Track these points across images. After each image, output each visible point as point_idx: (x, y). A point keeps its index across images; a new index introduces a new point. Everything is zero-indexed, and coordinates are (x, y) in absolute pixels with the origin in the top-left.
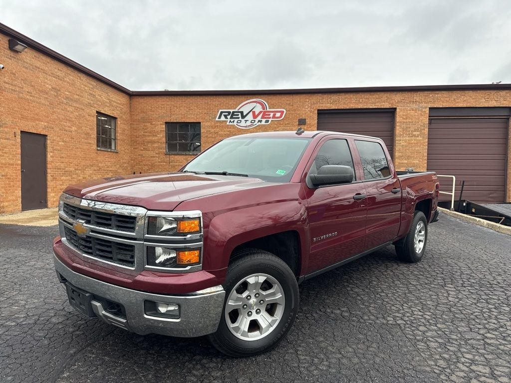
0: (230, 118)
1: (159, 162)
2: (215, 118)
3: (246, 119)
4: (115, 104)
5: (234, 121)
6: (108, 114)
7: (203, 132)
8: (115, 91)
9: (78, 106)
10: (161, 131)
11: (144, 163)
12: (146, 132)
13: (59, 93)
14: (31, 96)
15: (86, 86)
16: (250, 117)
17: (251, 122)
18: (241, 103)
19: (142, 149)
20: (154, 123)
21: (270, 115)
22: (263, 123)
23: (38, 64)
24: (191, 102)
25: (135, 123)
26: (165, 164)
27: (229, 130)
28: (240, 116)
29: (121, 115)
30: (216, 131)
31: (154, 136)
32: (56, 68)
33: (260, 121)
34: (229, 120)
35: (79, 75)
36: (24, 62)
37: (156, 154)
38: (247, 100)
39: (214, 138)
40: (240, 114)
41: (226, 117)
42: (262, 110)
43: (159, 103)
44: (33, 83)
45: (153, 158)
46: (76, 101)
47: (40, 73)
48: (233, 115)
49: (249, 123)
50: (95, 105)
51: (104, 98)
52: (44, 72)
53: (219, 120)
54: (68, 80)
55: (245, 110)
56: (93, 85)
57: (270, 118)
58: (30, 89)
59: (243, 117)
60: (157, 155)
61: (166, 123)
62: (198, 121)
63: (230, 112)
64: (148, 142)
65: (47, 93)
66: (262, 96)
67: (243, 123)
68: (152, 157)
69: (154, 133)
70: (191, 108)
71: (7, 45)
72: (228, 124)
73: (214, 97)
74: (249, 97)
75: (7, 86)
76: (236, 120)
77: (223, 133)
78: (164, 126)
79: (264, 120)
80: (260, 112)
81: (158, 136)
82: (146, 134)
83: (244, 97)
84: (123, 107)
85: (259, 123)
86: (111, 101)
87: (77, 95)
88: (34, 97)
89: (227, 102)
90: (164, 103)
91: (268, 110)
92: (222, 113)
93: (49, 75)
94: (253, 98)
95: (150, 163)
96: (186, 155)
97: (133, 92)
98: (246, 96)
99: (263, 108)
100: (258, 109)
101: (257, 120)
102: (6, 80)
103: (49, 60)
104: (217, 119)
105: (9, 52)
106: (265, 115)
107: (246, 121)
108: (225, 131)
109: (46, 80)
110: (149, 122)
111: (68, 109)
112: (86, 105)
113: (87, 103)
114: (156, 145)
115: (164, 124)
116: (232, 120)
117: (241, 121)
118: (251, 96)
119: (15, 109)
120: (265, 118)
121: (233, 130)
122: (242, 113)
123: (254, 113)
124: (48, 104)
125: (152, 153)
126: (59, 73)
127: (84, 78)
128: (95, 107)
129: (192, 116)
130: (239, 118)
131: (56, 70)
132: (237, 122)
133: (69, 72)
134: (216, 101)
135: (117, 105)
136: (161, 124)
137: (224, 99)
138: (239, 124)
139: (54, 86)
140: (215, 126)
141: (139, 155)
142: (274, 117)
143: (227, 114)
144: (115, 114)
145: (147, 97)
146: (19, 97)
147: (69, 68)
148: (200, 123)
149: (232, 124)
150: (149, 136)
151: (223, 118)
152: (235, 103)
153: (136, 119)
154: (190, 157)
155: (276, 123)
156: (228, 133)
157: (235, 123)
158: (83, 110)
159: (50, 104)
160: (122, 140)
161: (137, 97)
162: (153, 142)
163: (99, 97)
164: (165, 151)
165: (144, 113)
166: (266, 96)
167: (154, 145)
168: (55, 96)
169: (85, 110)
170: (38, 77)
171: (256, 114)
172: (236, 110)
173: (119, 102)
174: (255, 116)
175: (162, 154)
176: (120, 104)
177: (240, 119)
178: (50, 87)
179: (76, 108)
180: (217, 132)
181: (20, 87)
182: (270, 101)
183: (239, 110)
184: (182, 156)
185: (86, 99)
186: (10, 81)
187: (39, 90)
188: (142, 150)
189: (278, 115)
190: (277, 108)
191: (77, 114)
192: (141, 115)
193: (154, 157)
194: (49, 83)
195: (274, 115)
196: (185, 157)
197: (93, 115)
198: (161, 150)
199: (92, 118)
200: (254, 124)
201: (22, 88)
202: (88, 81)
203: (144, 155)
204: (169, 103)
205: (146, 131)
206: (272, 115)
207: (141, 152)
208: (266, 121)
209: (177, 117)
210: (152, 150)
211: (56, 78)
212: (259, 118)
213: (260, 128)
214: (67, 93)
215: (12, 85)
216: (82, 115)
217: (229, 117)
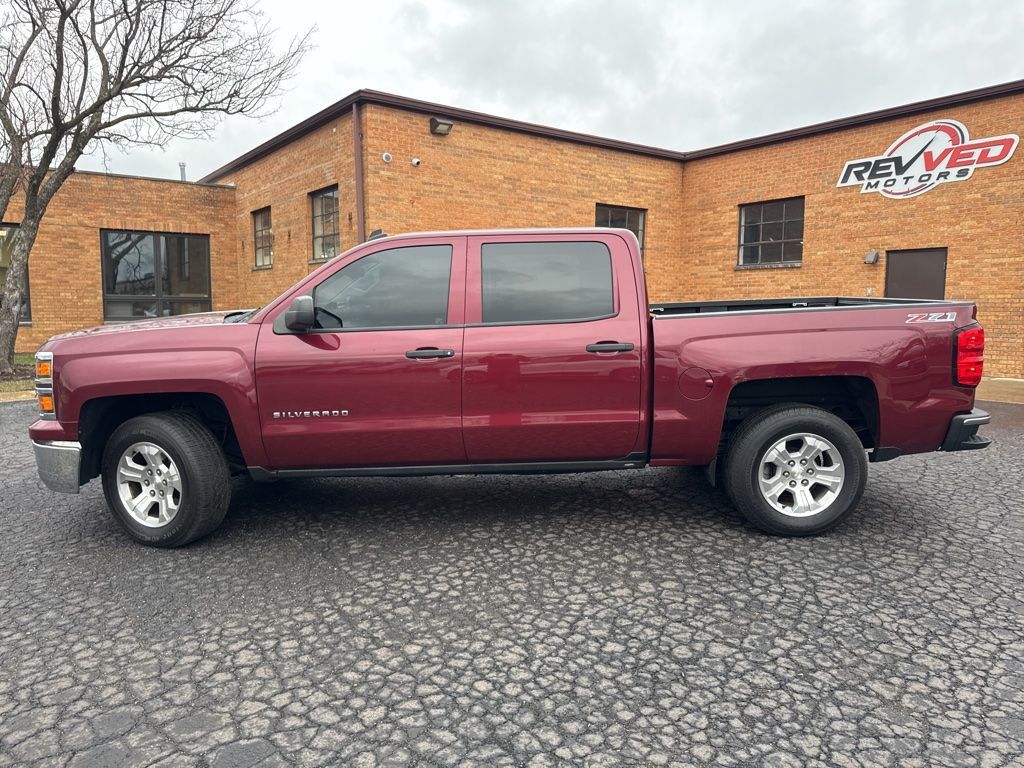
0: (869, 178)
1: (723, 286)
2: (836, 182)
3: (907, 174)
4: (642, 184)
5: (877, 184)
6: (625, 205)
7: (808, 218)
8: (644, 160)
9: (555, 200)
10: (730, 223)
11: (699, 289)
12: (705, 229)
13: (518, 184)
14: (466, 197)
15: (574, 163)
16: (918, 168)
17: (920, 181)
18: (898, 137)
19: (697, 261)
20: (719, 209)
21: (971, 155)
22: (952, 177)
23: (479, 145)
24: (789, 154)
25: (688, 214)
26: (733, 289)
27: (864, 205)
28: (893, 169)
29: (658, 202)
30: (836, 212)
31: (717, 235)
32: (512, 145)
33: (944, 175)
34: (865, 182)
35: (561, 147)
36: (455, 147)
37: (720, 270)
38: (912, 127)
39: (832, 227)
40: (893, 164)
41: (859, 176)
42: (950, 145)
43: (729, 168)
44: (469, 177)
45: (713, 279)
46: (551, 192)
47: (483, 160)
48: (875, 169)
49: (914, 184)
50: (594, 194)
51: (615, 177)
52: (491, 155)
53: (844, 185)
54: (536, 160)
55: (906, 153)
56: (589, 159)
57: (971, 163)
58: (465, 186)
59: (900, 169)
60: (721, 273)
61: (741, 206)
62: (799, 194)
63: (870, 163)
64: (708, 248)
65: (494, 188)
66: (952, 111)
67: (900, 186)
68: (712, 277)
69: (717, 230)
70: (788, 167)
71: (427, 129)
72: (863, 191)
73: (837, 134)
74: (918, 118)
75: (427, 187)
76: (883, 180)
77: (850, 214)
78: (736, 213)
79: (954, 171)
80: (946, 152)
81: (725, 234)
82: (705, 233)
83: (905, 121)
84: (662, 187)
85: (942, 180)
86: (630, 181)
87: (553, 181)
88: (471, 197)
89: (865, 140)
90: (737, 166)
91: (967, 142)
92: (851, 167)
93: (500, 159)
94: (928, 120)
95: (708, 290)
96: (772, 269)
97: (685, 154)
98: (911, 119)
99: (955, 140)
100: (941, 143)
101: (935, 173)
102: (426, 179)
103: (499, 134)
104: (839, 184)
105: (430, 137)
106: (957, 156)
107: (907, 179)
108: (855, 210)
109: (494, 168)
110: (711, 209)
111: (535, 208)
112: (574, 195)
113: (575, 192)
114: (720, 253)
115: (737, 208)
116: (873, 182)
117: (894, 180)
118: (924, 116)
119: (440, 219)
120: (959, 165)
121: (877, 203)
122: (898, 160)
123: (929, 156)
124: (497, 204)
125: (713, 270)
126: (519, 153)
127: (569, 150)
128: (593, 197)
129: (789, 185)
130: (890, 174)
131: (513, 149)
132: (885, 185)
133: (538, 146)
134: (838, 142)
135: (647, 185)
136: (731, 210)
137: (858, 136)
138: (888, 189)
139: (508, 175)
140: (835, 201)
141: (692, 274)
142: (983, 158)
143: (863, 168)
144: (643, 203)
145: (711, 159)
146: (446, 202)
147: (539, 140)
148: (803, 197)
149: (873, 190)
150: (710, 236)
151: (853, 180)
152: (881, 140)
153: (690, 206)
154: (779, 272)
155: (988, 173)
156: (863, 212)
157: (881, 187)
158: (567, 205)
159: (500, 204)
160: (656, 249)
161: (695, 163)
162: (714, 248)
163: (603, 178)
164: (735, 262)
165: (704, 191)
166: (964, 108)
167: (715, 254)
168: (510, 190)
169: (570, 205)
170: (480, 166)
171: (934, 159)
172: (885, 156)
173: (654, 179)
174: (931, 164)
175: (729, 270)
176: (655, 183)
177: (893, 176)
178: (501, 177)
179: (552, 205)
180: (838, 215)
181: (448, 186)
182: (973, 119)
183: (893, 156)
184: (765, 272)
185: (575, 184)
186: (432, 181)
187: (482, 186)
188: (696, 265)
189: (995, 151)
190: (993, 135)
191: (554, 214)
192: (699, 197)
193: (715, 277)
194: (499, 171)
195: (984, 154)
196: (769, 274)
197: (587, 211)
198: (727, 263)
199: (586, 217)
200: (928, 183)
201: (452, 187)
202: (580, 153)
203: (699, 274)
204: (746, 165)
205: (705, 226)
206: (977, 153)
207: (695, 269)
208: (959, 172)
209: (760, 190)
210: (713, 264)
211: (513, 161)
212: (942, 167)
213: (943, 192)
214: (533, 182)
215: (434, 185)
216: (565, 214)
217: (866, 175)
